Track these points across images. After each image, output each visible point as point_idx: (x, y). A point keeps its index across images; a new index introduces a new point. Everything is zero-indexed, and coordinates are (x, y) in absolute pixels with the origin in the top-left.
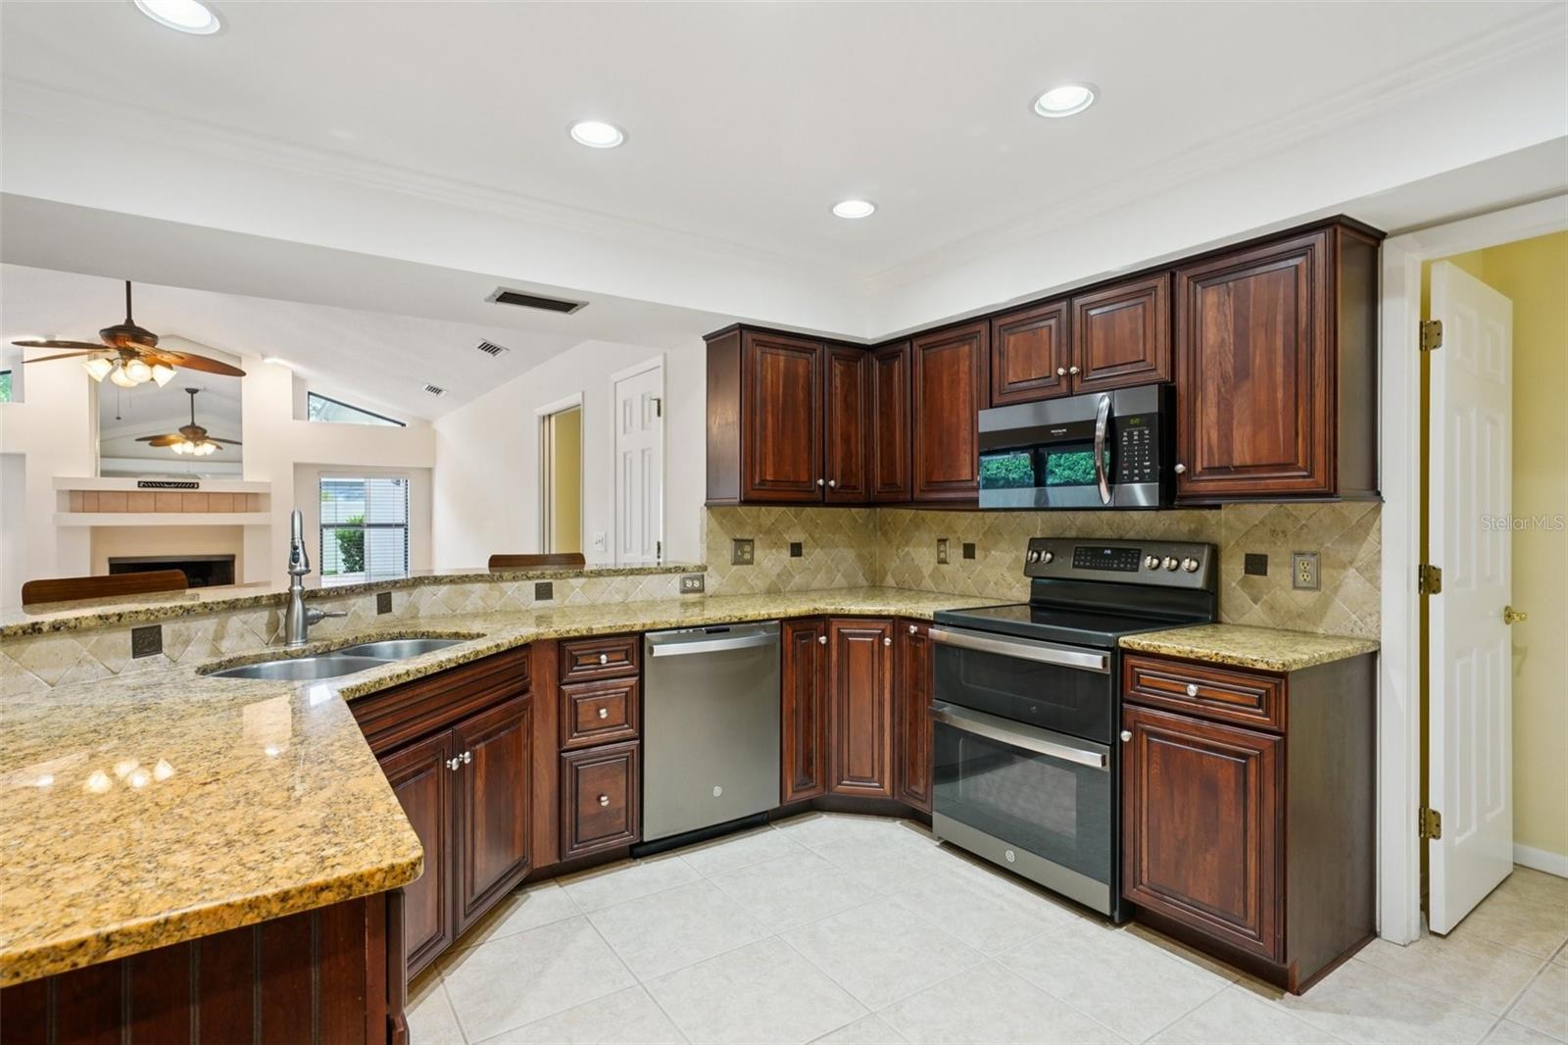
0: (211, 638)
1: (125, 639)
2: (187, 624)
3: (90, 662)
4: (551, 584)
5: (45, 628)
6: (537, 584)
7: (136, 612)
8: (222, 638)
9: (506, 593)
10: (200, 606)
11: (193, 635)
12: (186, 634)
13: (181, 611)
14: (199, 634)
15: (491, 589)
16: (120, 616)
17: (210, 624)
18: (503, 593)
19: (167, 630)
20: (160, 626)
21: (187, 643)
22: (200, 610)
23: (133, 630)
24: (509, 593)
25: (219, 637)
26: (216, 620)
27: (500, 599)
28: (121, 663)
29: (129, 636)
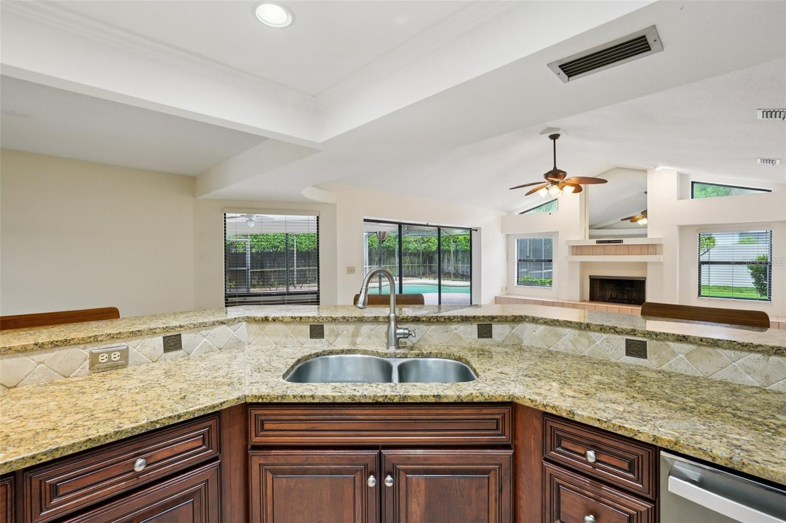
0: (350, 335)
1: (307, 329)
2: (337, 326)
3: (291, 337)
4: (646, 342)
5: (270, 319)
6: (627, 340)
7: (308, 317)
8: (357, 336)
9: (594, 342)
10: (341, 318)
11: (341, 332)
12: (336, 331)
13: (331, 319)
14: (345, 332)
15: (580, 335)
16: (301, 318)
17: (351, 328)
18: (592, 342)
19: (327, 328)
20: (323, 325)
21: (337, 336)
22: (341, 320)
23: (310, 325)
24: (598, 343)
25: (355, 335)
26: (354, 326)
27: (588, 347)
28: (305, 340)
29: (308, 328)
